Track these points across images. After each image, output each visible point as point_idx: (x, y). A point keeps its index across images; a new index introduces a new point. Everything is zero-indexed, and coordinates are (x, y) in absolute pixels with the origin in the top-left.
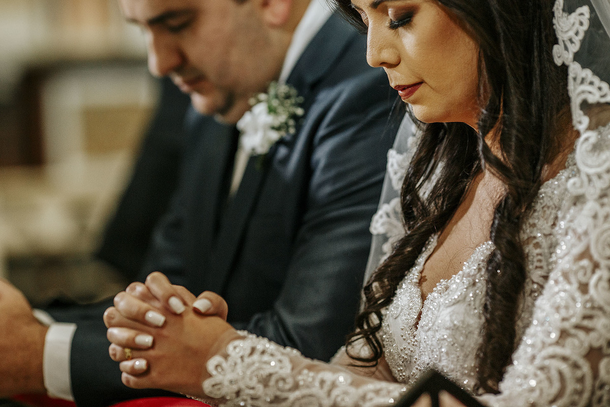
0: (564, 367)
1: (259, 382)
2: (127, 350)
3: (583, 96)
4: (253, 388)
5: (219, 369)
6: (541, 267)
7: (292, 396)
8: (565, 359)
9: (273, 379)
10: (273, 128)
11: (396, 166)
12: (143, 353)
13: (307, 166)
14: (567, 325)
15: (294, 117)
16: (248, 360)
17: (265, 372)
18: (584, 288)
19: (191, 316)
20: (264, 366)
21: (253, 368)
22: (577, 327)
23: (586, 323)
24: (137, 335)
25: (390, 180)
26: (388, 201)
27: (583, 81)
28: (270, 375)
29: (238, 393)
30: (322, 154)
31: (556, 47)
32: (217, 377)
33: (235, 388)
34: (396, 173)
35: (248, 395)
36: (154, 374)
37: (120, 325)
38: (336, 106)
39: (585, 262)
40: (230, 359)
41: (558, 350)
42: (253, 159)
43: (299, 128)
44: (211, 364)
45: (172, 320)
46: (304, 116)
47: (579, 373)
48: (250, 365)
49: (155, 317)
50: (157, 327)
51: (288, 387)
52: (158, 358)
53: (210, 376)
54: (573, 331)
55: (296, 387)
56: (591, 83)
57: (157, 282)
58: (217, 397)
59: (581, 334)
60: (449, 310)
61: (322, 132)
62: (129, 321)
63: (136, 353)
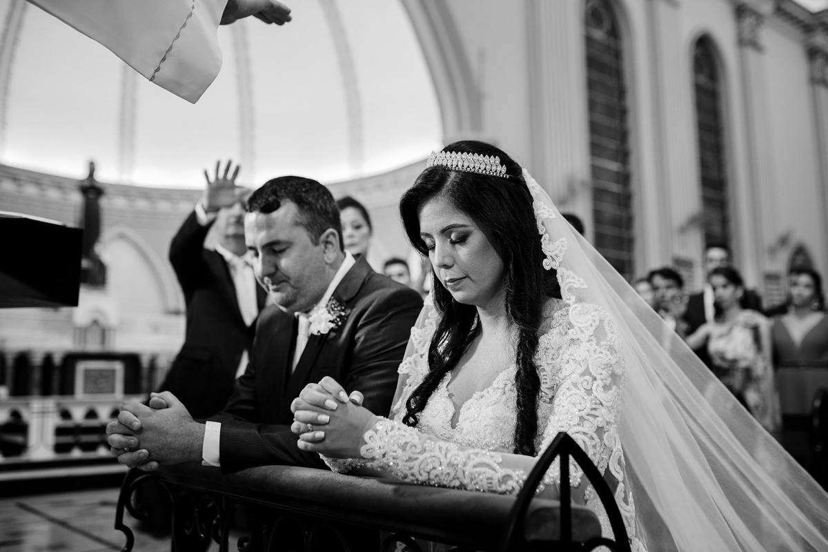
0: (587, 439)
1: (399, 447)
2: (309, 425)
3: (570, 285)
4: (395, 452)
5: (372, 438)
6: (547, 383)
7: (421, 457)
8: (585, 434)
9: (409, 445)
10: (330, 321)
11: (417, 336)
12: (321, 427)
13: (351, 339)
14: (583, 414)
15: (340, 316)
16: (390, 434)
17: (402, 441)
18: (589, 392)
19: (351, 405)
20: (402, 438)
21: (395, 438)
22: (588, 415)
23: (593, 412)
24: (319, 415)
25: (413, 344)
26: (410, 355)
27: (568, 277)
28: (407, 443)
29: (384, 455)
30: (361, 335)
31: (545, 261)
32: (371, 444)
33: (383, 451)
34: (416, 340)
35: (391, 456)
36: (327, 441)
37: (305, 409)
38: (374, 304)
39: (587, 377)
40: (379, 432)
41: (580, 429)
42: (312, 338)
43: (344, 323)
44: (366, 436)
45: (341, 406)
46: (347, 317)
47: (594, 443)
48: (392, 437)
49: (331, 403)
50: (332, 410)
51: (418, 451)
52: (332, 431)
53: (366, 443)
54: (586, 417)
55: (424, 450)
56: (573, 278)
57: (329, 382)
58: (368, 457)
59: (591, 419)
60: (491, 408)
61: (360, 323)
62: (312, 407)
63: (315, 427)
